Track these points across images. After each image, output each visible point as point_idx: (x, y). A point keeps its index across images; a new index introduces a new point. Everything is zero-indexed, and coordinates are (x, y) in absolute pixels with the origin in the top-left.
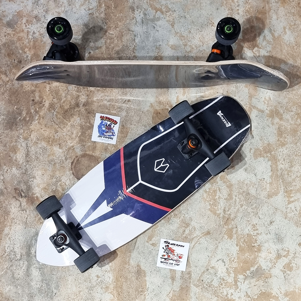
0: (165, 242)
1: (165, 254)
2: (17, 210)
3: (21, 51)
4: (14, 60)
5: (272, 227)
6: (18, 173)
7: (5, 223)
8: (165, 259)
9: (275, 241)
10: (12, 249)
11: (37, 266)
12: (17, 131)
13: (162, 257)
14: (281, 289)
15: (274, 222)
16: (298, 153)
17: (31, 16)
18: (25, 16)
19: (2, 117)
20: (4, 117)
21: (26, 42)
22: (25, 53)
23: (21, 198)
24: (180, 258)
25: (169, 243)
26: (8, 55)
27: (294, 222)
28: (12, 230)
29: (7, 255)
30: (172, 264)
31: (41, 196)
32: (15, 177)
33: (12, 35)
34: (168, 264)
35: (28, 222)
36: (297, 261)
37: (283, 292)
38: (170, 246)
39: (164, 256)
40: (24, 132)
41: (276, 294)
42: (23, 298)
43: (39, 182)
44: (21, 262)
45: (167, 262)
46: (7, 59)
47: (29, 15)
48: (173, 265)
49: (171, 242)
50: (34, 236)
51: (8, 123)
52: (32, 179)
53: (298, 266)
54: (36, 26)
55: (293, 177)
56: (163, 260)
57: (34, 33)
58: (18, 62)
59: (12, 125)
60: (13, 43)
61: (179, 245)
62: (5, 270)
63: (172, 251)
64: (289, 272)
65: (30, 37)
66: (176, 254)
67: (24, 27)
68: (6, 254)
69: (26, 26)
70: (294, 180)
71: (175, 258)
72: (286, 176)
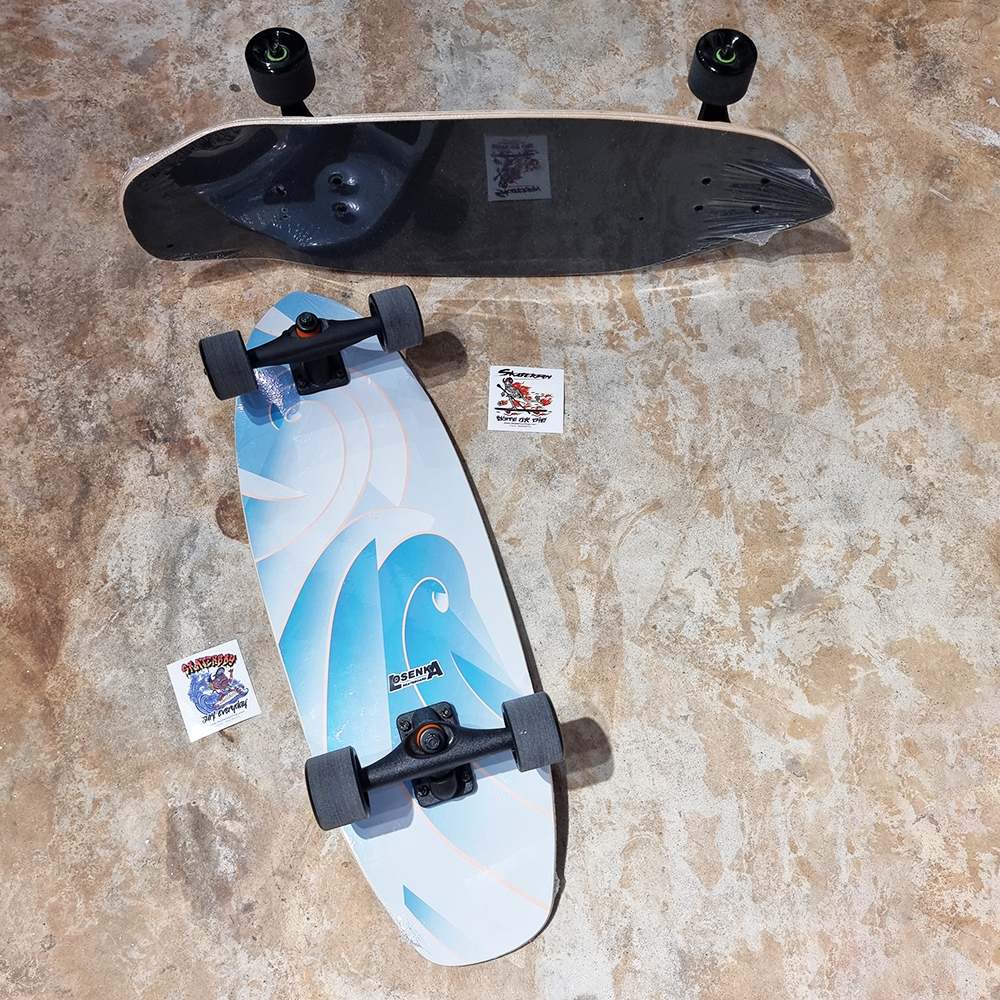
0: (501, 372)
1: (505, 398)
2: (142, 473)
3: (161, 119)
4: (145, 137)
5: (823, 481)
6: (147, 386)
7: (109, 507)
8: (508, 411)
9: (838, 514)
10: (124, 571)
11: (194, 611)
12: (148, 288)
13: (498, 407)
14: (873, 636)
15: (826, 468)
16: (860, 306)
17: (187, 48)
18: (173, 49)
19: (111, 258)
20: (116, 259)
21: (175, 99)
22: (172, 121)
23: (154, 443)
24: (545, 403)
25: (512, 373)
26: (130, 126)
27: (880, 465)
28: (126, 524)
29: (112, 587)
30: (527, 420)
31: (208, 437)
32: (138, 394)
33: (141, 88)
34: (517, 421)
35: (170, 502)
36: (904, 563)
37: (881, 644)
38: (516, 380)
39: (504, 403)
40: (164, 291)
41: (862, 651)
42: (153, 701)
43: (203, 404)
44: (151, 605)
45: (514, 416)
46: (127, 135)
47: (182, 47)
48: (531, 421)
49: (517, 370)
50: (188, 536)
51: (125, 271)
52: (184, 397)
53: (908, 572)
54: (199, 67)
55: (858, 360)
56: (502, 413)
57: (194, 81)
58: (154, 140)
59: (136, 275)
60: (143, 102)
61: (539, 376)
62: (103, 627)
63: (523, 391)
64: (888, 592)
65: (185, 89)
66: (533, 396)
67: (171, 71)
68: (109, 584)
69: (175, 68)
70: (862, 366)
71: (533, 405)
72: (841, 359)
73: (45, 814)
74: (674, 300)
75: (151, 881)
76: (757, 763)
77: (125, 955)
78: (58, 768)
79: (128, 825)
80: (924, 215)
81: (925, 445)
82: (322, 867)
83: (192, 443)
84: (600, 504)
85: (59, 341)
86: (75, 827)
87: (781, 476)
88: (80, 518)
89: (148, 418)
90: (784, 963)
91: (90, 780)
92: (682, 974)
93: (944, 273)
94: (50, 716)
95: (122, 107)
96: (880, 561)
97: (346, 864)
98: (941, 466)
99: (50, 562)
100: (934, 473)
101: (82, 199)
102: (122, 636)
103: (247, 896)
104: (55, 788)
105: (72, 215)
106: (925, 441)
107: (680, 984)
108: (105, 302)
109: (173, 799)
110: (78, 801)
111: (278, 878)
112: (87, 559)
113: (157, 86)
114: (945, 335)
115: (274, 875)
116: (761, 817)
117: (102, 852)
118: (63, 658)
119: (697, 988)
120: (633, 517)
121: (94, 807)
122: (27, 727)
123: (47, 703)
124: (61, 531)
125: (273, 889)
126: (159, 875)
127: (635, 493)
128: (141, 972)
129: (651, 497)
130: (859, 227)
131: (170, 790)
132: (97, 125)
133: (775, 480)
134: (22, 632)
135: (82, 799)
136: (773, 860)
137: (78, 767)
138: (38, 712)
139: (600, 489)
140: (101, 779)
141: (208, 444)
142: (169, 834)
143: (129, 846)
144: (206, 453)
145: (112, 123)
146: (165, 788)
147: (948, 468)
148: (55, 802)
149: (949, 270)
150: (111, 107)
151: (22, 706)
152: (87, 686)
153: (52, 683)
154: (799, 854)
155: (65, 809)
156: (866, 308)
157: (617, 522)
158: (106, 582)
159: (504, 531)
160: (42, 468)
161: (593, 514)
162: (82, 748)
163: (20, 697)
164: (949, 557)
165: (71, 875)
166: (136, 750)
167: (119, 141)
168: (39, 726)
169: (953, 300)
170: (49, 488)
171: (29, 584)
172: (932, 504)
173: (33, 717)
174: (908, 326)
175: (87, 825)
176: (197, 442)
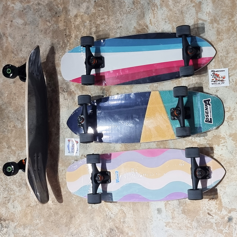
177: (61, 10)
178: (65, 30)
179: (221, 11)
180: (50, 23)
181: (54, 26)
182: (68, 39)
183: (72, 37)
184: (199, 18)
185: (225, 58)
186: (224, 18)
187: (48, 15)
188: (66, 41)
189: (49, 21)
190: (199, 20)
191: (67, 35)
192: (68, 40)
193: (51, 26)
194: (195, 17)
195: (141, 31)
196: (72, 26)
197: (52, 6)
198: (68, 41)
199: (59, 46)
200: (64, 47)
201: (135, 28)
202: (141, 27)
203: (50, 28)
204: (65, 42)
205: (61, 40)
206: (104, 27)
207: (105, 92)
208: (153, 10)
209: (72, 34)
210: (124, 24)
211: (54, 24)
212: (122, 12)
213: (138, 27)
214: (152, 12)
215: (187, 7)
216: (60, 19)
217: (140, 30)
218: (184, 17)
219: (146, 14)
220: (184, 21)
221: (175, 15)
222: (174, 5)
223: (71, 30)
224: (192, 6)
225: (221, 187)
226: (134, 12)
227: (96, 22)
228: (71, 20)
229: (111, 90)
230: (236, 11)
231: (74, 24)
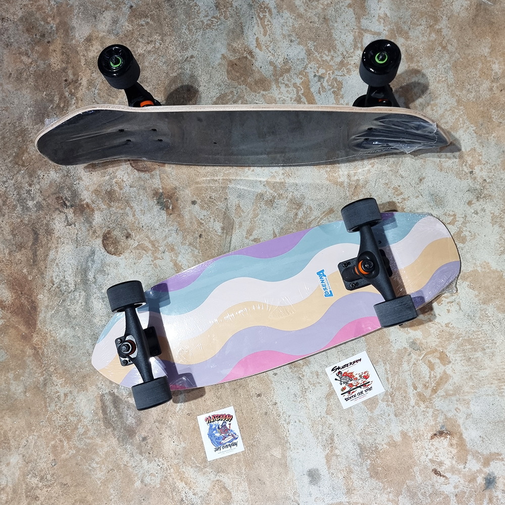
73: (43, 403)
74: (333, 90)
75: (97, 430)
76: (394, 345)
77: (90, 466)
78: (45, 380)
79: (82, 404)
80: (476, 16)
81: (480, 158)
82: (177, 417)
83: (85, 206)
84: (300, 214)
85: (11, 159)
86: (57, 407)
87: (399, 186)
88: (36, 252)
89: (61, 195)
90: (413, 446)
91: (61, 384)
92: (360, 455)
93: (490, 51)
94: (37, 355)
95: (21, 19)
96: (457, 228)
97: (189, 414)
98: (490, 169)
99: (25, 277)
100: (486, 173)
101: (9, 77)
102: (65, 312)
103: (143, 434)
104: (45, 389)
105: (6, 87)
106: (481, 155)
107: (360, 460)
108: (30, 134)
109: (101, 390)
110: (57, 395)
111: (157, 424)
112: (42, 273)
113: (38, 4)
114: (491, 89)
115: (155, 422)
116: (397, 373)
117: (72, 419)
118: (39, 325)
119: (369, 462)
120: (319, 219)
121: (65, 397)
122: (27, 362)
123: (35, 349)
124: (28, 260)
125: (155, 429)
126: (100, 427)
127: (319, 205)
128: (98, 473)
129: (328, 207)
130: (438, 29)
131: (100, 386)
132: (10, 32)
133: (396, 189)
134: (17, 315)
135: (59, 394)
136: (405, 395)
137: (54, 378)
138: (32, 353)
139: (300, 205)
140: (67, 383)
141: (93, 206)
142: (102, 407)
143: (84, 414)
144: (93, 211)
145: (18, 30)
146: (97, 385)
147: (494, 170)
148: (46, 396)
149: (493, 49)
150: (16, 20)
151: (23, 351)
152: (52, 338)
153: (36, 339)
154: (418, 390)
155: (52, 399)
156: (444, 79)
157: (310, 223)
158: (54, 285)
159: (251, 235)
160: (13, 228)
161: (297, 220)
162: (55, 369)
163: (22, 347)
164: (496, 221)
165: (59, 431)
166: (80, 367)
167: (23, 40)
168: (33, 360)
169: (496, 67)
170: (19, 239)
171: (17, 290)
172: (486, 192)
173: (29, 356)
174: (469, 87)
175: (63, 406)
176: (88, 205)
177: (54, 29)
178: (64, 70)
179: (410, 12)
180: (29, 57)
181: (38, 64)
182: (73, 91)
183: (82, 85)
184: (362, 28)
185: (432, 108)
186: (418, 26)
187: (23, 41)
188: (67, 94)
189: (27, 54)
190: (364, 33)
191: (70, 80)
192: (71, 91)
193: (31, 63)
194: (356, 28)
195: (238, 63)
196: (80, 61)
197: (34, 21)
198: (72, 94)
199: (52, 106)
200: (64, 107)
201: (224, 57)
202: (238, 54)
203: (29, 68)
204: (65, 97)
205: (57, 93)
206: (154, 59)
207: (165, 200)
208: (261, 19)
209: (81, 79)
210: (198, 51)
211: (38, 58)
212: (192, 26)
213: (231, 55)
214: (259, 22)
215: (336, 8)
216: (51, 48)
217: (235, 61)
218: (331, 29)
219: (247, 27)
220: (331, 36)
221: (311, 25)
222: (307, 6)
223: (78, 68)
224: (347, 4)
225: (458, 403)
226: (220, 24)
227: (136, 49)
228: (79, 49)
229: (178, 196)
230: (442, 9)
231: (84, 56)
